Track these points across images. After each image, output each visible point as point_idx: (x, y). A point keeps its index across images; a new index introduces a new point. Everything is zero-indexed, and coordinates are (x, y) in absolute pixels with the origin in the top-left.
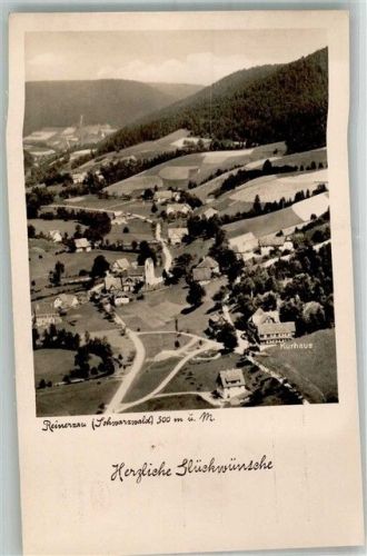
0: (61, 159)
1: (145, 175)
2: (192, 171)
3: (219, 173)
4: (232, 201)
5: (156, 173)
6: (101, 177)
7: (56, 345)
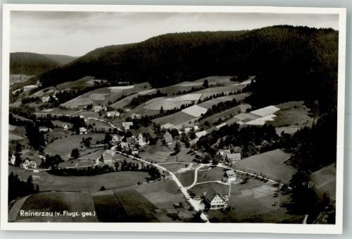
0: (19, 90)
1: (82, 98)
2: (106, 96)
3: (123, 97)
4: (145, 110)
5: (88, 97)
6: (57, 99)
7: (127, 169)
